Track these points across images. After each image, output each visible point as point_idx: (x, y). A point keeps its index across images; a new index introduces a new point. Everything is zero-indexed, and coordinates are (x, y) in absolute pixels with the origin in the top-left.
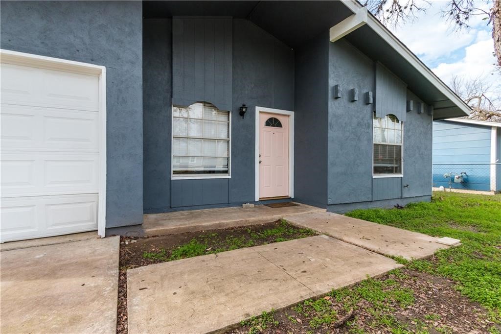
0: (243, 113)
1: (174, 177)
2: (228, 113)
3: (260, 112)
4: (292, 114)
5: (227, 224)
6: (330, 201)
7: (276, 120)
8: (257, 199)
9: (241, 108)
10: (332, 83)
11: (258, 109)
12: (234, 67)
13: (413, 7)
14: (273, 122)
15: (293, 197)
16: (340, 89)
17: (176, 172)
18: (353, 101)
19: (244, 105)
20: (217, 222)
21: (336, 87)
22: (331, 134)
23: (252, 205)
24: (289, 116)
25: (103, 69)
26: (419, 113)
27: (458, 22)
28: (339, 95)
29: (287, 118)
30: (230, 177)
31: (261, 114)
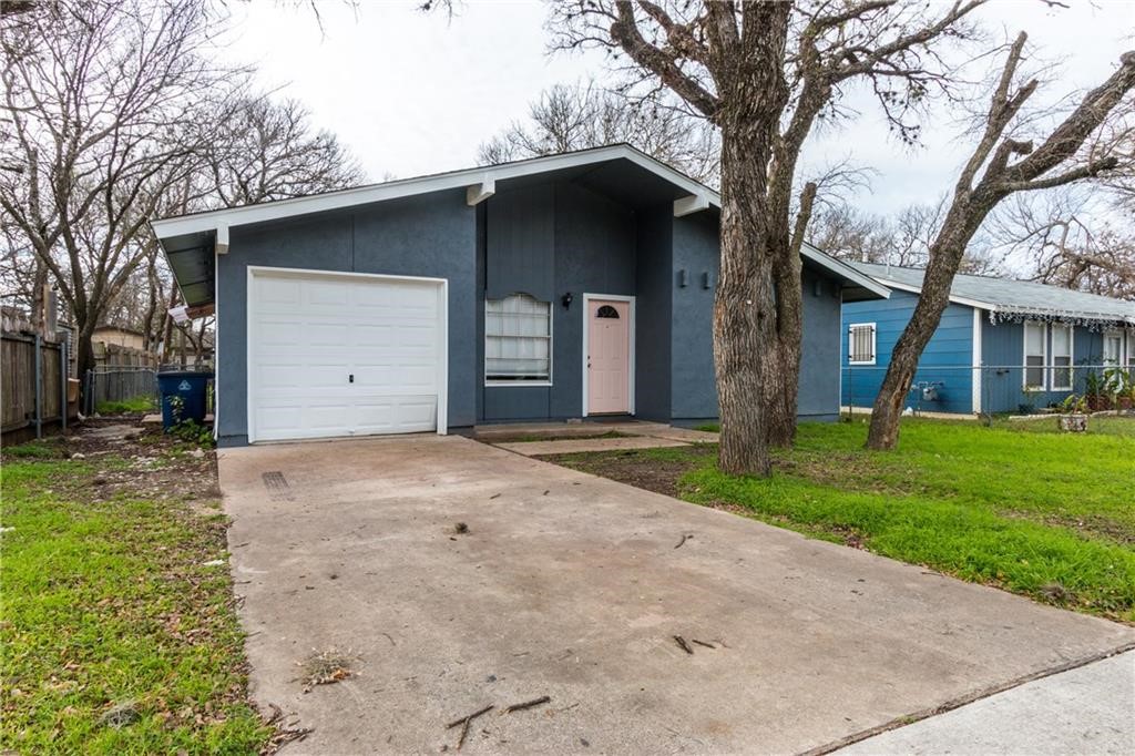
0: (567, 304)
1: (488, 384)
2: (549, 305)
3: (590, 300)
4: (632, 299)
5: (553, 432)
6: (674, 415)
7: (610, 308)
8: (585, 414)
9: (565, 298)
10: (676, 267)
11: (586, 296)
12: (556, 244)
13: (836, 113)
14: (607, 312)
15: (633, 413)
16: (687, 275)
17: (489, 378)
18: (706, 288)
19: (568, 294)
20: (542, 430)
21: (682, 272)
22: (675, 331)
23: (579, 421)
24: (628, 302)
25: (446, 281)
26: (815, 295)
27: (905, 140)
28: (685, 283)
29: (626, 306)
30: (551, 384)
31: (590, 303)
